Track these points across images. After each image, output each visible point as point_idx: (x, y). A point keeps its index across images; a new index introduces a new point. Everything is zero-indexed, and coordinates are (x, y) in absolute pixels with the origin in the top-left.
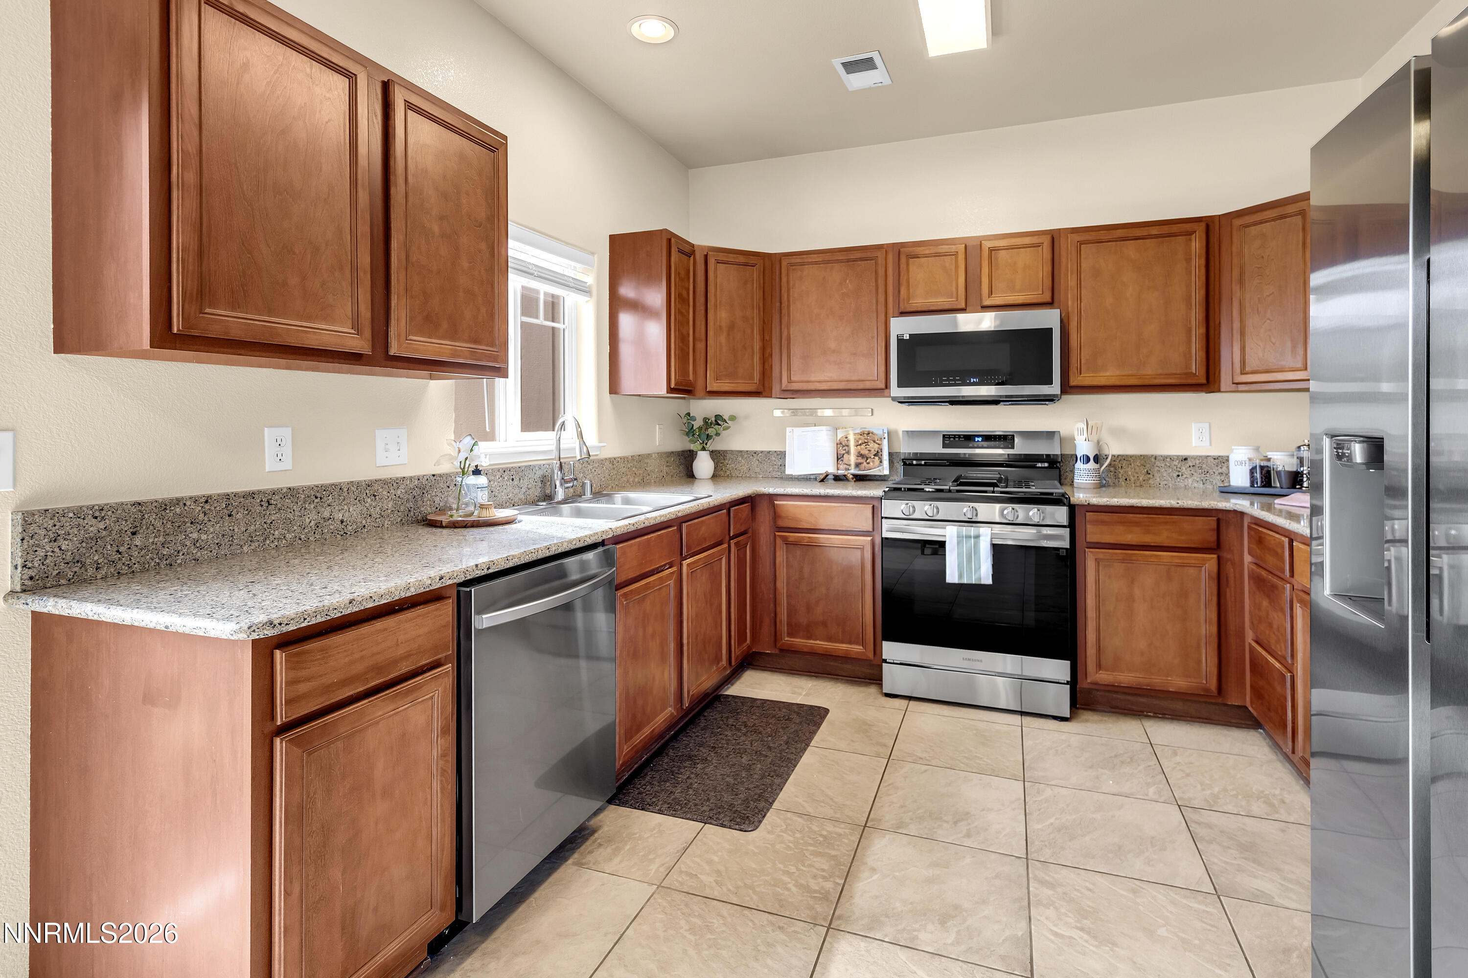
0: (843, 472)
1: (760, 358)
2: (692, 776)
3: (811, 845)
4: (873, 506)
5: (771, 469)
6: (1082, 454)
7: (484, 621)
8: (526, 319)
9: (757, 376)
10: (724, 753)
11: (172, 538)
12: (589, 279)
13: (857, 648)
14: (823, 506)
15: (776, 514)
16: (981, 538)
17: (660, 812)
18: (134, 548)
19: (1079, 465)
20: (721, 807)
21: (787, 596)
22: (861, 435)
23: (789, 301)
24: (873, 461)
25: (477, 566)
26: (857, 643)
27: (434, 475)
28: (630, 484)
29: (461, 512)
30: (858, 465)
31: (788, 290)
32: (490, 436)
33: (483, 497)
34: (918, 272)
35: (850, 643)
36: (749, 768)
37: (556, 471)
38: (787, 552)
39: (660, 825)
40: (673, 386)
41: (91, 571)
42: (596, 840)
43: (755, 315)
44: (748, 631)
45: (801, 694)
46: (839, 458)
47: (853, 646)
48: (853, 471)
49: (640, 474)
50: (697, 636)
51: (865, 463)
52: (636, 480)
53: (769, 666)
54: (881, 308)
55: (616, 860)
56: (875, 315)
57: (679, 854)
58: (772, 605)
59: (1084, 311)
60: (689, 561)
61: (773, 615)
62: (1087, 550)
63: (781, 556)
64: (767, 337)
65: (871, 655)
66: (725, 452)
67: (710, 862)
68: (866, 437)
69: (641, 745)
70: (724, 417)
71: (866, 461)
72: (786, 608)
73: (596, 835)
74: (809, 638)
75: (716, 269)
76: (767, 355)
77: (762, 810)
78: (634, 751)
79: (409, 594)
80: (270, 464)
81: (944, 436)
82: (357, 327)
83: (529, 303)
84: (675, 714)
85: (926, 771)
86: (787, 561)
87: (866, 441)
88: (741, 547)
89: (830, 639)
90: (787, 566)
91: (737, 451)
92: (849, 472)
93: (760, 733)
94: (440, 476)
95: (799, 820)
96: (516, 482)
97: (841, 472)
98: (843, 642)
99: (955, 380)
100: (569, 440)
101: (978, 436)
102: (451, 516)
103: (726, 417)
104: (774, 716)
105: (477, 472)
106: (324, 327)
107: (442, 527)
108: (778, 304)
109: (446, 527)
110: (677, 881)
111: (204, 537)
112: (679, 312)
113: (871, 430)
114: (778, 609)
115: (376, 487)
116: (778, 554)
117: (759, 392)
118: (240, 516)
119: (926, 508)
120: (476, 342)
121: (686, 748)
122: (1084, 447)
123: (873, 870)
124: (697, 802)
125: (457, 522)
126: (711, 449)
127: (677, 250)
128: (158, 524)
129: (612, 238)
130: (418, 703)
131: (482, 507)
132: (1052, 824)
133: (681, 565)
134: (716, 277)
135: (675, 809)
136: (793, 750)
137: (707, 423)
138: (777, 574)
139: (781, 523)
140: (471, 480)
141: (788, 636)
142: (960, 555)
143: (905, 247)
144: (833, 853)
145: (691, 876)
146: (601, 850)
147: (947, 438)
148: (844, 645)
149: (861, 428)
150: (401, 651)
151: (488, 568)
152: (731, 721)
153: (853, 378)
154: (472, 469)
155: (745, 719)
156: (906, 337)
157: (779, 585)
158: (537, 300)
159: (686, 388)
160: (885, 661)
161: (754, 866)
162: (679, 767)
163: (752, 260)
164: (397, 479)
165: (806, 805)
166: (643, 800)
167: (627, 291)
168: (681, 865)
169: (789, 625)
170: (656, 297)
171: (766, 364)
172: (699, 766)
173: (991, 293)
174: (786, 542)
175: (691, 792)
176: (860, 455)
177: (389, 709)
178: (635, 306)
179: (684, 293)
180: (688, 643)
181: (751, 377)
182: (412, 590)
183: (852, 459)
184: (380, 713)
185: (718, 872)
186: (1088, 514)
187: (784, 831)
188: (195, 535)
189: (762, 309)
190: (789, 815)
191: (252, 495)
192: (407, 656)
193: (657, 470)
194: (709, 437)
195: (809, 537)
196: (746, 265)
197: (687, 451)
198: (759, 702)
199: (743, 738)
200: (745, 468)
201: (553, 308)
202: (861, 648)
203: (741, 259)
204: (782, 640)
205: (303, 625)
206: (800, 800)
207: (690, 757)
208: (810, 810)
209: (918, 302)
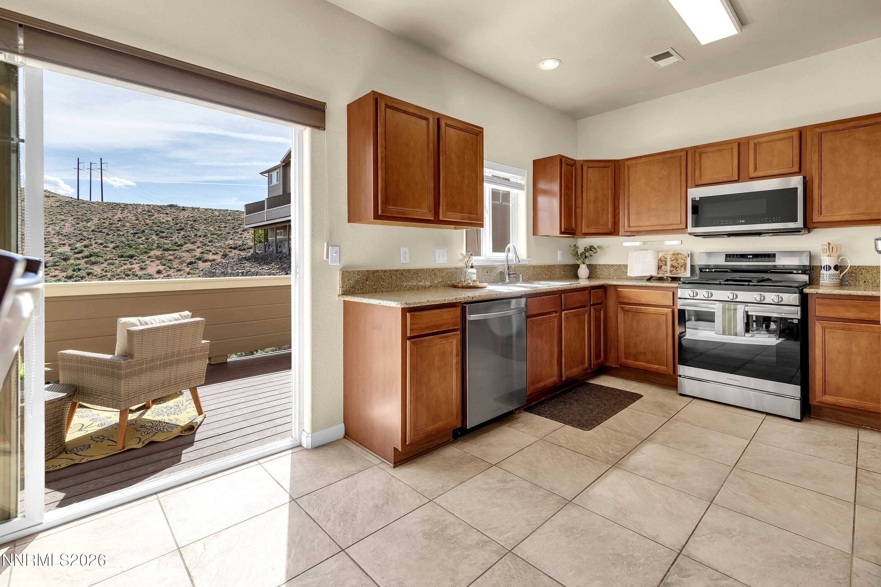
0: (661, 275)
1: (612, 215)
2: (564, 408)
3: (614, 440)
4: (673, 292)
5: (621, 274)
6: (825, 265)
7: (471, 317)
8: (495, 202)
9: (610, 225)
10: (582, 403)
11: (376, 283)
12: (523, 182)
13: (663, 368)
14: (644, 291)
15: (618, 295)
16: (738, 310)
17: (546, 417)
18: (367, 285)
19: (823, 272)
20: (574, 420)
21: (624, 338)
22: (673, 255)
23: (629, 184)
24: (680, 270)
25: (468, 296)
26: (664, 366)
27: (456, 268)
28: (543, 279)
29: (466, 283)
30: (671, 271)
31: (629, 178)
32: (478, 254)
33: (474, 277)
34: (707, 162)
35: (659, 365)
36: (591, 410)
37: (506, 270)
38: (624, 315)
39: (546, 421)
40: (563, 230)
41: (357, 291)
42: (517, 421)
43: (609, 193)
44: (602, 354)
45: (630, 388)
46: (659, 268)
47: (661, 367)
48: (669, 275)
49: (549, 274)
50: (570, 348)
51: (675, 271)
52: (547, 277)
53: (615, 374)
54: (684, 183)
55: (525, 428)
56: (679, 188)
57: (551, 432)
58: (616, 342)
59: (824, 175)
60: (565, 312)
61: (616, 347)
62: (816, 321)
63: (621, 317)
64: (616, 204)
65: (671, 372)
66: (596, 265)
67: (565, 436)
68: (676, 255)
69: (539, 389)
70: (595, 247)
71: (676, 269)
72: (623, 344)
73: (518, 420)
74: (637, 361)
75: (587, 170)
76: (616, 213)
77: (594, 425)
78: (536, 390)
79: (445, 302)
80: (402, 261)
81: (726, 255)
82: (430, 211)
83: (495, 194)
84: (558, 381)
85: (690, 427)
86: (624, 320)
87: (676, 258)
88: (598, 311)
89: (648, 362)
90: (624, 322)
91: (603, 265)
92: (665, 275)
93: (602, 398)
94: (458, 268)
95: (612, 431)
96: (489, 273)
97: (660, 275)
98: (655, 364)
99: (729, 222)
100: (511, 255)
101: (750, 255)
102: (463, 284)
103: (596, 247)
104: (611, 394)
105: (472, 267)
106: (419, 210)
107: (459, 288)
108: (623, 186)
109: (460, 288)
110: (549, 439)
111: (384, 284)
112: (567, 194)
113: (680, 252)
114: (619, 344)
115: (435, 271)
116: (619, 316)
117: (612, 233)
118: (394, 278)
119: (704, 293)
120: (471, 213)
121: (563, 398)
122: (826, 260)
123: (643, 454)
124: (564, 416)
125: (464, 286)
126: (588, 263)
127: (565, 164)
128: (373, 278)
129: (535, 162)
130: (449, 342)
131: (474, 281)
132: (759, 458)
133: (561, 313)
134: (587, 175)
135: (552, 417)
136: (617, 407)
137: (586, 250)
138: (619, 327)
139: (620, 300)
140: (470, 270)
141: (624, 359)
142: (724, 319)
143: (699, 148)
144: (625, 444)
145: (555, 438)
146: (519, 424)
147: (728, 256)
148: (656, 366)
149: (674, 251)
150: (443, 322)
151: (473, 298)
152: (588, 392)
153: (666, 224)
154: (470, 265)
155: (595, 392)
156: (697, 199)
157: (619, 332)
158: (499, 193)
159: (571, 232)
160: (680, 376)
161: (584, 441)
162: (559, 404)
163: (608, 164)
164: (443, 269)
165: (617, 427)
166: (539, 412)
167: (542, 185)
168: (552, 435)
169: (625, 353)
170: (555, 187)
171: (616, 218)
172: (568, 405)
173: (755, 169)
174: (623, 309)
175: (562, 413)
176: (672, 266)
177: (439, 341)
178: (545, 192)
179: (570, 185)
180: (565, 350)
181: (607, 225)
182: (446, 301)
183: (668, 268)
184: (437, 342)
185: (568, 440)
186: (816, 299)
187: (603, 433)
188: (382, 283)
189: (613, 189)
190: (607, 429)
191: (397, 271)
192: (445, 324)
193: (558, 273)
194: (586, 257)
195: (636, 308)
196: (604, 167)
197: (575, 264)
198: (605, 387)
199: (592, 399)
200: (606, 274)
201: (506, 196)
202: (666, 368)
203: (601, 164)
204: (621, 360)
205: (415, 306)
206: (615, 425)
207: (564, 402)
208: (619, 429)
209: (706, 179)
